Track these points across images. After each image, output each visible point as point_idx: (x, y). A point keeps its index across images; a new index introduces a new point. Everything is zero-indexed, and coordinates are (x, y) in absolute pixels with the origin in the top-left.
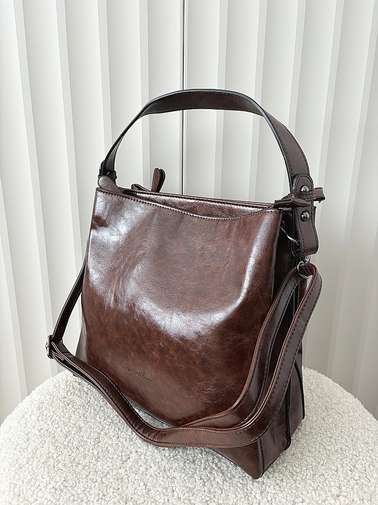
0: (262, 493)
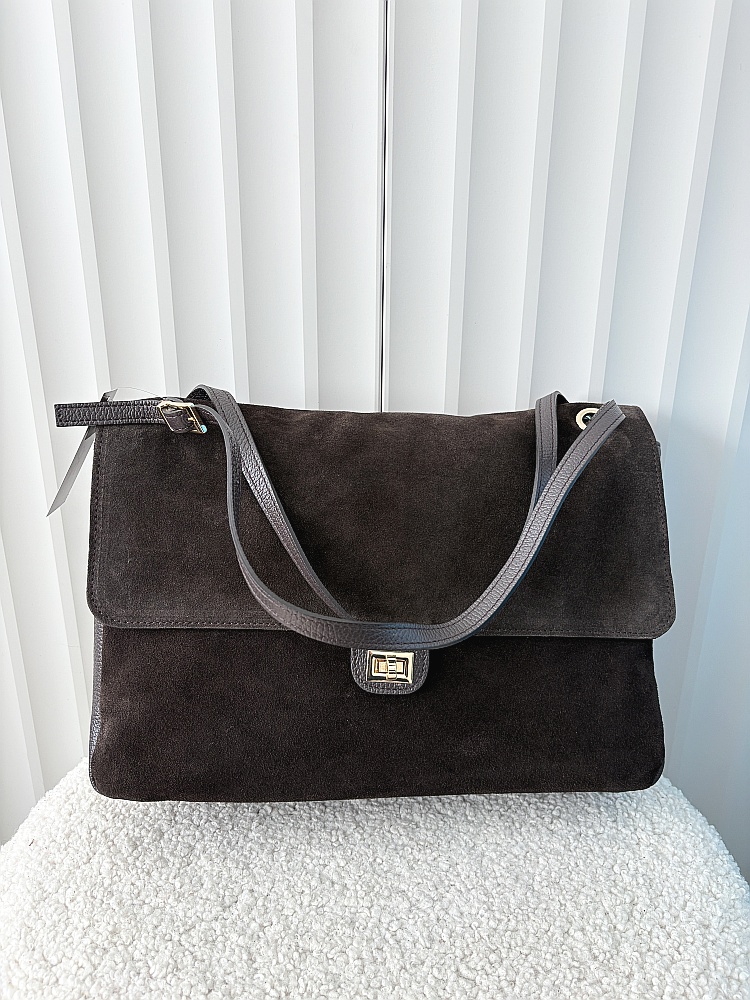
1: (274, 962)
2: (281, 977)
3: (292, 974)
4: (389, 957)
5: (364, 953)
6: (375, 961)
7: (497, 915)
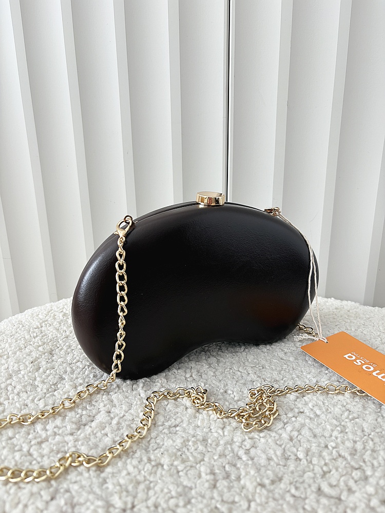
1: (124, 473)
2: (130, 488)
3: (142, 487)
4: (243, 473)
6: (227, 476)
7: (350, 436)
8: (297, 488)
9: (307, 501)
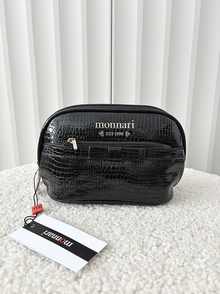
0: (158, 246)
5: (102, 229)
7: (168, 217)
8: (140, 235)
9: (144, 239)
